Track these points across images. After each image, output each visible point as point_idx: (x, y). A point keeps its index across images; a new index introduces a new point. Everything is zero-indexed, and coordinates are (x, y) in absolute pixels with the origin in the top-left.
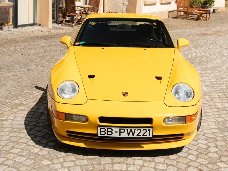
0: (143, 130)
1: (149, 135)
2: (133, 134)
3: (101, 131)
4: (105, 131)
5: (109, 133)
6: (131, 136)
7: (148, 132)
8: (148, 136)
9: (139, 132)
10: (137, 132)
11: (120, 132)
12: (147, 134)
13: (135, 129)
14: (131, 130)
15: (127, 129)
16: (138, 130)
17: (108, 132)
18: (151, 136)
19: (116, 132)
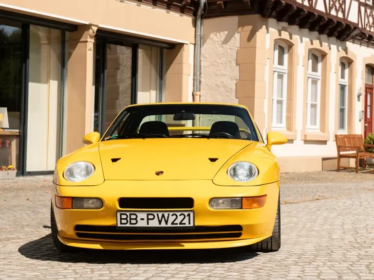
0: (180, 215)
1: (189, 224)
2: (166, 222)
3: (121, 219)
4: (126, 219)
5: (133, 221)
6: (163, 224)
7: (187, 218)
8: (187, 225)
9: (175, 218)
10: (171, 219)
11: (148, 219)
12: (186, 221)
13: (169, 215)
14: (163, 216)
15: (158, 215)
16: (172, 215)
17: (131, 219)
18: (192, 225)
19: (142, 219)
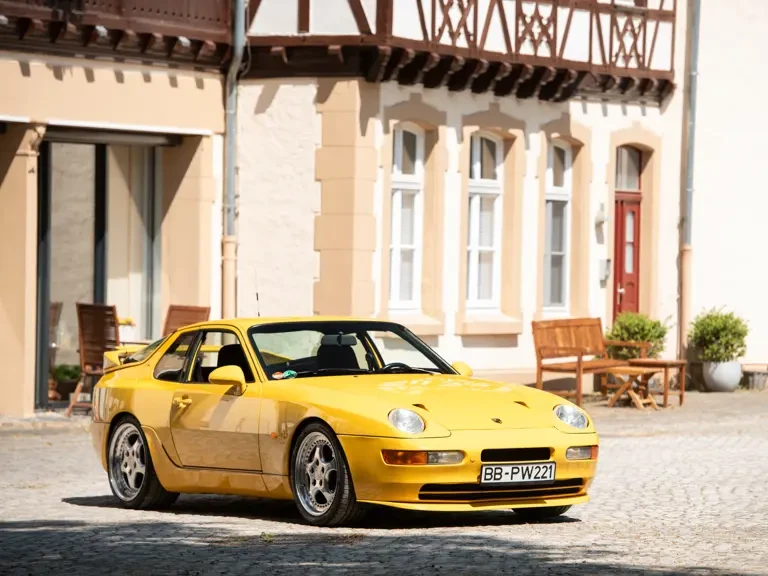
0: (543, 468)
1: (550, 477)
2: (530, 476)
3: (486, 474)
4: (491, 474)
5: (498, 476)
6: (526, 479)
7: (549, 471)
8: (548, 479)
9: (537, 472)
10: (535, 472)
11: (513, 473)
12: (547, 474)
13: (533, 467)
14: (527, 469)
15: (522, 468)
16: (536, 468)
17: (496, 474)
18: (552, 478)
19: (507, 474)
